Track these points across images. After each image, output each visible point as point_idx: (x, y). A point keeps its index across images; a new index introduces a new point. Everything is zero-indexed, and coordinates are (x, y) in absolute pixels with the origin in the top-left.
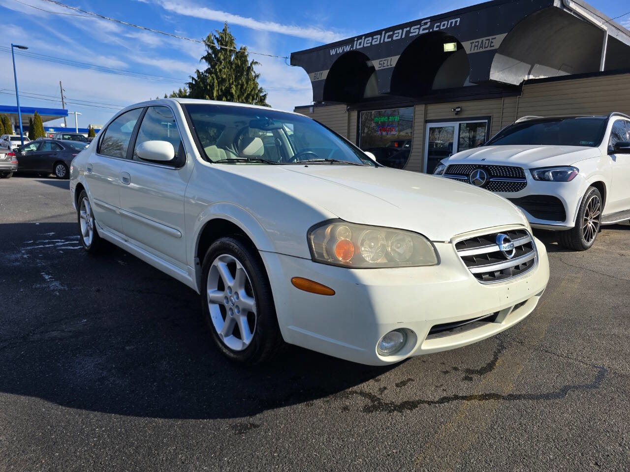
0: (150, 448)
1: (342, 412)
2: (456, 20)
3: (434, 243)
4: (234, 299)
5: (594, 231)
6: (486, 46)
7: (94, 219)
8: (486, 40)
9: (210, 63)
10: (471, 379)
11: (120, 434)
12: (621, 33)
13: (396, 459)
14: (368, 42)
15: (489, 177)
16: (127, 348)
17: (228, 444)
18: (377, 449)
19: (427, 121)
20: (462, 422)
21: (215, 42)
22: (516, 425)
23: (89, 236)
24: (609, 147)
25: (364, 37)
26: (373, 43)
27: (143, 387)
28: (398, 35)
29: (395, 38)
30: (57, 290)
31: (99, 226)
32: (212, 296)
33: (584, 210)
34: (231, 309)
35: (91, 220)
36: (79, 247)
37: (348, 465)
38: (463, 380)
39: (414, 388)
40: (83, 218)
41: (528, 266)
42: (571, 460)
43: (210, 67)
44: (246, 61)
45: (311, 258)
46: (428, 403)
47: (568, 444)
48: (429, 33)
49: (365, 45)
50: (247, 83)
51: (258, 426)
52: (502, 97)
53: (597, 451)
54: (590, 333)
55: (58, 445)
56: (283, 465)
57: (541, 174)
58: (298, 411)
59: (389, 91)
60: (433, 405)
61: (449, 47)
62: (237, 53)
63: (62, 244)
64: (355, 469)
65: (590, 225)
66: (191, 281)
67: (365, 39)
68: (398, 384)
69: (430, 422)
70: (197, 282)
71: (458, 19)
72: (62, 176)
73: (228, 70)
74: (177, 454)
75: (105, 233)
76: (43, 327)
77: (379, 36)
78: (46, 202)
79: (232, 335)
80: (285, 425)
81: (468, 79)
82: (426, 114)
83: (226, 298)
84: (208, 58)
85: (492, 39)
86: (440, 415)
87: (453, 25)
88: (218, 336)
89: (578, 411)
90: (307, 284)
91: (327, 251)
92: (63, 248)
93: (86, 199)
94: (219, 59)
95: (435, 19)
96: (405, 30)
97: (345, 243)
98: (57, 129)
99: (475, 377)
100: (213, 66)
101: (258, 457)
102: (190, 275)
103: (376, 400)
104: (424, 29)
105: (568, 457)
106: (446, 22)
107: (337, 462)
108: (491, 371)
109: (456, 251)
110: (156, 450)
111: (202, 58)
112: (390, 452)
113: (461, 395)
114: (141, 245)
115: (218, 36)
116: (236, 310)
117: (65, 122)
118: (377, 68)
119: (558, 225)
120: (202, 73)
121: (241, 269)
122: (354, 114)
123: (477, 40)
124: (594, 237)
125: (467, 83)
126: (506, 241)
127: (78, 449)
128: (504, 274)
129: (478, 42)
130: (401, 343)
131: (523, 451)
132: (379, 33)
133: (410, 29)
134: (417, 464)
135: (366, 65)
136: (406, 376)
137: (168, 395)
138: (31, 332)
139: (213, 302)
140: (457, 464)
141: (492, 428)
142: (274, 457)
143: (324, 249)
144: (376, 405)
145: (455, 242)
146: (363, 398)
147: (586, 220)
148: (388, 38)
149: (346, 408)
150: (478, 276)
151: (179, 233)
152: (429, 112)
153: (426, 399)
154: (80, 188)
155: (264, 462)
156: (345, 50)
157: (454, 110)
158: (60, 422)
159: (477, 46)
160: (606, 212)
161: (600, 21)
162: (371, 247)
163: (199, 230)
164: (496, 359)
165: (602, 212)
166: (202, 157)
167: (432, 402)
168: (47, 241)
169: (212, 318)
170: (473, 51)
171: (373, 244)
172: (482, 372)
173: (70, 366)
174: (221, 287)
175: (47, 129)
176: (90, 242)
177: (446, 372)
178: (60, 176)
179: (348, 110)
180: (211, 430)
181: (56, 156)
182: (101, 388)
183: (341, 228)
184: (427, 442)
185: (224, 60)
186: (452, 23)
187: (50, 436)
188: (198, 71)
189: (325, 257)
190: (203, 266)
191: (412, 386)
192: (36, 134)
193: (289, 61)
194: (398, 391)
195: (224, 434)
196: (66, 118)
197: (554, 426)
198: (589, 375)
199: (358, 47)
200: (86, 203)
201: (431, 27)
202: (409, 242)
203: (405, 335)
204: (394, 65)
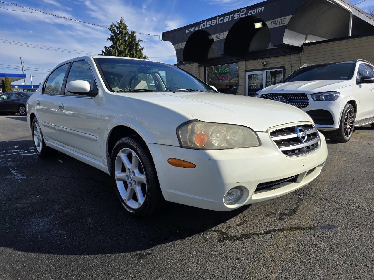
0: (80, 271)
1: (204, 243)
2: (262, 8)
3: (257, 133)
4: (132, 176)
5: (351, 131)
6: (280, 23)
7: (42, 135)
8: (280, 20)
9: (113, 42)
10: (283, 219)
11: (61, 264)
12: (360, 13)
13: (240, 269)
14: (209, 24)
15: (286, 100)
16: (65, 211)
17: (132, 266)
18: (227, 264)
19: (246, 71)
20: (280, 245)
21: (115, 28)
22: (313, 245)
23: (40, 146)
24: (357, 79)
25: (206, 21)
26: (212, 25)
27: (76, 235)
28: (227, 19)
29: (225, 21)
30: (19, 179)
31: (46, 139)
32: (118, 176)
33: (344, 118)
34: (130, 183)
35: (41, 135)
36: (34, 154)
37: (209, 275)
38: (278, 219)
39: (248, 226)
40: (35, 135)
41: (315, 146)
42: (350, 264)
43: (113, 44)
44: (135, 40)
45: (179, 146)
46: (258, 235)
47: (347, 255)
48: (245, 17)
49: (207, 26)
50: (136, 53)
51: (151, 254)
52: (291, 55)
53: (365, 258)
54: (353, 188)
55: (20, 273)
56: (167, 277)
57: (318, 96)
58: (176, 243)
59: (223, 53)
60: (261, 236)
61: (258, 25)
62: (129, 35)
63: (23, 152)
64: (214, 277)
65: (348, 127)
66: (104, 167)
67: (207, 22)
68: (238, 224)
69: (260, 246)
70: (108, 168)
71: (263, 8)
72: (23, 114)
73: (124, 46)
74: (98, 274)
75: (50, 143)
76: (11, 202)
77: (215, 20)
78: (13, 129)
79: (132, 200)
80: (168, 253)
81: (270, 44)
82: (246, 67)
83: (127, 176)
84: (111, 39)
85: (284, 19)
86: (266, 241)
87: (260, 12)
88: (123, 201)
89: (351, 235)
90: (178, 162)
91: (189, 140)
92: (24, 154)
93: (37, 123)
94: (118, 39)
95: (248, 8)
96: (231, 16)
97: (200, 135)
98: (19, 86)
99: (285, 217)
100: (115, 44)
101: (151, 273)
102: (103, 164)
103: (225, 235)
104: (242, 15)
105: (348, 263)
106: (255, 10)
107: (202, 273)
108: (295, 213)
109: (271, 137)
110: (84, 272)
111: (108, 39)
112: (236, 266)
113: (277, 229)
114: (72, 148)
115: (117, 25)
116: (133, 183)
117: (25, 82)
118: (215, 40)
119: (329, 127)
120: (108, 48)
121: (136, 156)
122: (203, 69)
123: (274, 20)
124: (350, 134)
125: (270, 47)
126: (301, 131)
127: (33, 274)
128: (300, 151)
129: (275, 21)
130: (239, 196)
131: (319, 260)
132: (215, 18)
133: (234, 15)
134: (253, 272)
135: (208, 38)
136: (242, 219)
137: (92, 238)
138: (3, 205)
139: (119, 179)
140: (279, 270)
141: (299, 247)
142: (161, 273)
143: (188, 139)
144: (225, 237)
145: (270, 132)
146: (217, 234)
147: (346, 124)
148: (221, 21)
149: (206, 240)
150: (285, 152)
151: (96, 138)
152: (247, 65)
153: (256, 232)
154: (33, 116)
155: (155, 276)
156: (195, 30)
157: (263, 63)
158: (21, 259)
159: (275, 24)
160: (357, 119)
161: (348, 7)
162: (217, 137)
163: (108, 134)
164: (297, 207)
165: (355, 119)
166: (108, 89)
167: (260, 234)
168: (14, 151)
169: (119, 190)
170: (272, 27)
171: (218, 135)
172: (290, 214)
173: (28, 224)
174: (124, 170)
175: (13, 86)
176: (41, 150)
177: (267, 216)
178: (22, 113)
179: (198, 66)
180: (120, 258)
181: (19, 102)
182: (48, 236)
183: (197, 126)
184: (258, 258)
185: (121, 39)
186: (259, 10)
187: (15, 267)
188: (106, 47)
189: (189, 144)
190: (111, 157)
191: (247, 225)
192: (7, 90)
193: (161, 37)
194: (238, 228)
195: (129, 260)
196: (25, 79)
197: (337, 244)
198: (355, 213)
199: (203, 27)
200: (37, 125)
201: (247, 13)
202: (241, 132)
203: (241, 190)
204: (225, 37)
